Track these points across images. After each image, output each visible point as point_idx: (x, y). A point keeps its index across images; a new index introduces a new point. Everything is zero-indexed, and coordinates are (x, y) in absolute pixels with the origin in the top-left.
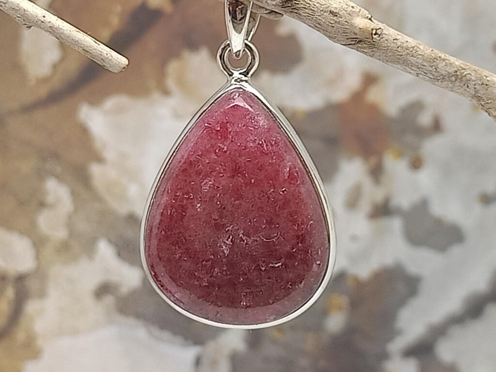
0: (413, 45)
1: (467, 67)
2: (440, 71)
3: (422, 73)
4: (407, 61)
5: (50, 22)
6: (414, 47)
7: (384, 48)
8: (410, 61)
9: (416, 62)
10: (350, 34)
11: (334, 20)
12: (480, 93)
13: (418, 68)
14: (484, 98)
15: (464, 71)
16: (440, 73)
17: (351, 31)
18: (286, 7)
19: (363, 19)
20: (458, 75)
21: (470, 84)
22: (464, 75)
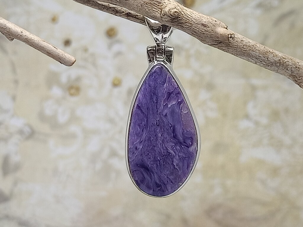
0: (253, 44)
1: (287, 57)
2: (270, 60)
3: (259, 61)
4: (250, 55)
5: (26, 35)
6: (253, 45)
7: (235, 47)
8: (251, 54)
9: (255, 55)
10: (214, 38)
11: (204, 29)
12: (295, 73)
13: (256, 59)
14: (297, 76)
15: (284, 59)
16: (270, 61)
17: (215, 36)
18: (174, 22)
19: (222, 29)
20: (281, 62)
21: (288, 67)
22: (285, 62)
